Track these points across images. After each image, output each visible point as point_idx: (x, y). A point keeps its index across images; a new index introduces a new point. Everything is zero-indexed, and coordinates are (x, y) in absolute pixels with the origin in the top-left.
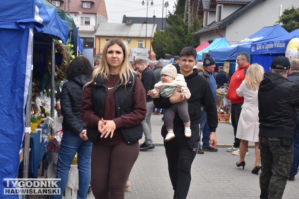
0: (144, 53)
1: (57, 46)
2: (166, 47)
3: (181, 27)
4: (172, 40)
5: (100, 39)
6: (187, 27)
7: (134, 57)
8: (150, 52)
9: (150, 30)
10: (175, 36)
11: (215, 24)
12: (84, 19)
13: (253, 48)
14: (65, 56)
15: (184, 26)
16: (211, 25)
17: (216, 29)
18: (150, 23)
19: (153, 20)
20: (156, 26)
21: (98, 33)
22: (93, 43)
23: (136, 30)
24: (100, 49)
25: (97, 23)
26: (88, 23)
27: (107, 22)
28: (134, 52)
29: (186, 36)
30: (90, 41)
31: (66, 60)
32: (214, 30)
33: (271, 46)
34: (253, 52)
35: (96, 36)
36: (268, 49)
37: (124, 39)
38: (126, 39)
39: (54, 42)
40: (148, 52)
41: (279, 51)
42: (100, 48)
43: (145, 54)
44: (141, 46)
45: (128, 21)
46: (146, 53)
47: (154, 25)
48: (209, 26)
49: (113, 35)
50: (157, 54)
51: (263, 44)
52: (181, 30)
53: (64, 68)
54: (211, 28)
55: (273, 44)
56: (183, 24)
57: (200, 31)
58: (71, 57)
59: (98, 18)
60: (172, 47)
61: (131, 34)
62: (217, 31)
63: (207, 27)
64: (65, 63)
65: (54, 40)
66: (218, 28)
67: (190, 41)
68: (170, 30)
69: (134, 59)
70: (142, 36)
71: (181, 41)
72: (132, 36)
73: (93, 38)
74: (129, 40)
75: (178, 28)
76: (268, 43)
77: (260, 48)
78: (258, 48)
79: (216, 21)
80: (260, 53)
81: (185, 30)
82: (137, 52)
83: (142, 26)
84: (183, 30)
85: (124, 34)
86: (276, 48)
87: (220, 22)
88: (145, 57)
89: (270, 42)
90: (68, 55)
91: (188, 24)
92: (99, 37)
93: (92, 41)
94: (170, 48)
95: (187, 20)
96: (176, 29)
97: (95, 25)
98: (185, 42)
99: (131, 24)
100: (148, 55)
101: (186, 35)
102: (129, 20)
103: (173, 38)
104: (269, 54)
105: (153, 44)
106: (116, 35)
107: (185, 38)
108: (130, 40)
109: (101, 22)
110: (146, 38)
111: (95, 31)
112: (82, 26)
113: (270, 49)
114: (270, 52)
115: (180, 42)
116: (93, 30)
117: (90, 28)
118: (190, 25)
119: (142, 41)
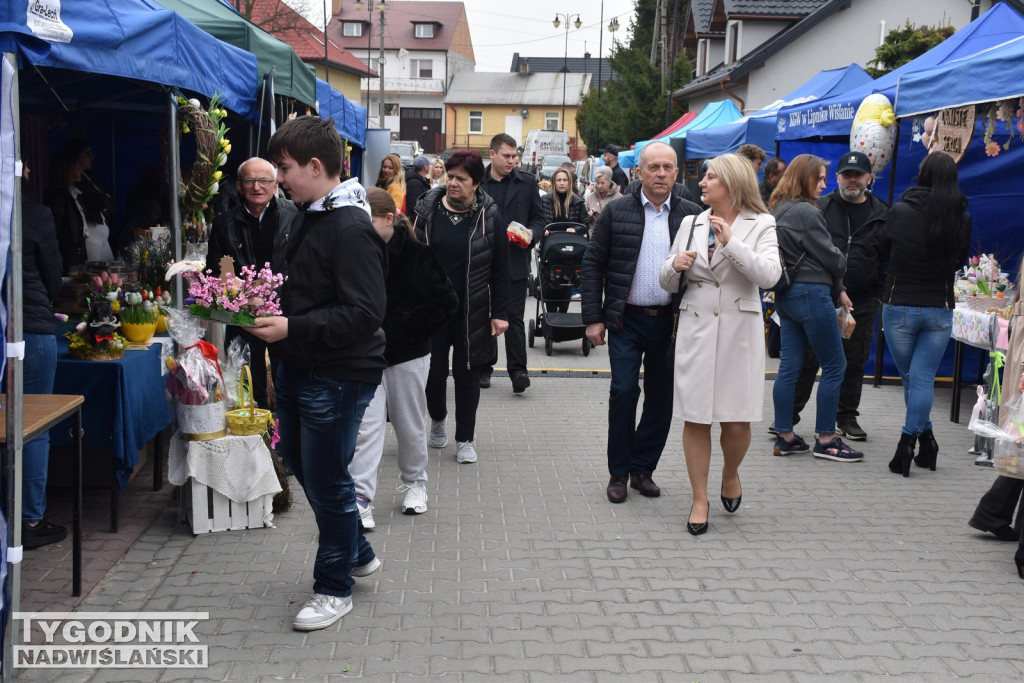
0: (558, 144)
1: (185, 114)
2: (608, 129)
3: (645, 78)
4: (623, 111)
5: (455, 111)
6: (658, 78)
7: (534, 154)
8: (572, 141)
9: (575, 88)
10: (629, 101)
11: (722, 69)
12: (418, 62)
13: (782, 122)
14: (203, 142)
15: (652, 77)
16: (713, 71)
17: (725, 82)
18: (577, 71)
19: (584, 64)
20: (589, 77)
21: (451, 98)
22: (440, 121)
23: (543, 88)
24: (455, 135)
25: (449, 74)
26: (426, 74)
27: (472, 69)
28: (533, 141)
29: (655, 100)
30: (432, 115)
31: (204, 152)
32: (719, 84)
33: (822, 116)
34: (782, 134)
35: (446, 104)
36: (816, 124)
37: (514, 111)
38: (518, 111)
39: (175, 103)
40: (566, 140)
41: (839, 129)
42: (458, 133)
43: (559, 146)
44: (552, 127)
45: (524, 67)
46: (562, 144)
47: (585, 76)
48: (710, 73)
49: (488, 102)
50: (589, 145)
51: (804, 112)
52: (645, 85)
53: (202, 174)
54: (713, 78)
55: (826, 112)
56: (649, 70)
57: (687, 87)
58: (219, 144)
59: (452, 62)
60: (622, 128)
61: (529, 98)
62: (726, 85)
63: (704, 77)
64: (202, 160)
65: (175, 98)
66: (728, 79)
67: (665, 112)
68: (618, 86)
69: (534, 159)
70: (555, 103)
71: (643, 111)
72: (532, 103)
73: (441, 109)
74: (525, 112)
75: (637, 80)
76: (816, 109)
77: (798, 121)
78: (792, 124)
79: (726, 62)
80: (797, 136)
81: (654, 86)
82: (542, 140)
83: (557, 77)
84: (648, 84)
85: (513, 98)
86: (834, 121)
87: (736, 65)
88: (561, 152)
89: (820, 106)
90: (210, 137)
91: (660, 70)
92: (454, 106)
93: (438, 117)
94: (617, 130)
95: (658, 62)
96: (633, 84)
97: (444, 78)
98: (654, 115)
99: (530, 74)
100: (566, 149)
101: (657, 97)
102: (525, 65)
103: (626, 105)
104: (817, 137)
105: (580, 122)
106: (492, 102)
107: (655, 105)
108: (527, 113)
109: (459, 70)
110: (564, 107)
111: (445, 93)
112: (413, 81)
113: (820, 125)
114: (819, 133)
115: (643, 115)
116: (440, 89)
117: (432, 85)
118: (664, 71)
119: (557, 115)
